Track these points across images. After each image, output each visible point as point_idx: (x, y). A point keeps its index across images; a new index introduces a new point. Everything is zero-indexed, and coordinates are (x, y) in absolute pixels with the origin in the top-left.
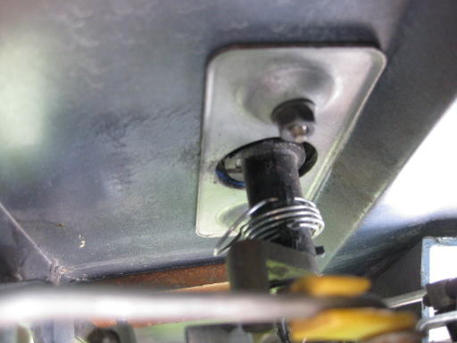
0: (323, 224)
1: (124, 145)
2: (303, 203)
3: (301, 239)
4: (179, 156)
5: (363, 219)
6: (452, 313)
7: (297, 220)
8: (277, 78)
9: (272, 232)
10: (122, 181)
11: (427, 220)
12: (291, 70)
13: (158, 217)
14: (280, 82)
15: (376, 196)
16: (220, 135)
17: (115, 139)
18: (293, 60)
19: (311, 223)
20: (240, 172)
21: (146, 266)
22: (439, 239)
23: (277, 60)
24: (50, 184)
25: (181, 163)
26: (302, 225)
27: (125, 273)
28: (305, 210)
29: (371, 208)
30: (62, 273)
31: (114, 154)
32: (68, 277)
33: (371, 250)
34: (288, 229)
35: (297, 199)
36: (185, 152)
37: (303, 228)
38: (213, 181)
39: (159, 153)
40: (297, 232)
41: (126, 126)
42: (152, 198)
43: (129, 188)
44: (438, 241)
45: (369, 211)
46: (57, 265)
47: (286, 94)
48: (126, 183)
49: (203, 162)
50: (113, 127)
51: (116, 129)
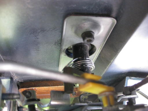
0: (94, 66)
1: (38, 38)
2: (89, 60)
3: (87, 70)
4: (54, 43)
5: (108, 68)
6: (130, 96)
7: (86, 64)
8: (84, 25)
9: (79, 67)
10: (36, 50)
11: (128, 71)
12: (88, 23)
13: (46, 62)
14: (85, 26)
15: (112, 61)
16: (67, 41)
17: (35, 36)
18: (89, 20)
19: (90, 65)
20: (72, 50)
21: (41, 79)
22: (131, 77)
23: (84, 20)
24: (15, 48)
25: (54, 46)
26: (88, 66)
27: (35, 80)
28: (89, 62)
29: (110, 65)
30: (15, 78)
31: (35, 41)
32: (17, 80)
33: (110, 79)
34: (84, 66)
35: (87, 58)
36: (56, 42)
37: (88, 67)
38: (64, 55)
39: (48, 42)
40: (86, 68)
41: (39, 32)
42: (45, 56)
43: (38, 52)
44: (130, 78)
45: (110, 66)
46: (14, 75)
47: (87, 30)
48: (37, 50)
49: (62, 49)
50: (35, 33)
51: (36, 33)
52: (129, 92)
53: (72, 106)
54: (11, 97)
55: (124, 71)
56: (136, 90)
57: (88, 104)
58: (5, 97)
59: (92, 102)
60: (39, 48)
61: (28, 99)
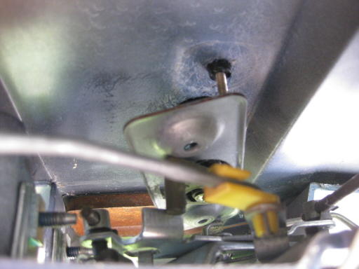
1: (112, 96)
6: (316, 221)
10: (107, 121)
11: (314, 170)
17: (107, 91)
22: (322, 185)
25: (147, 112)
27: (101, 193)
31: (105, 101)
36: (151, 104)
39: (134, 103)
41: (115, 82)
43: (111, 127)
44: (320, 186)
46: (55, 180)
48: (110, 122)
50: (106, 83)
51: (109, 84)
52: (315, 214)
53: (188, 241)
54: (58, 219)
55: (306, 170)
56: (331, 208)
57: (224, 238)
58: (46, 220)
59: (231, 235)
60: (113, 117)
61: (93, 227)
